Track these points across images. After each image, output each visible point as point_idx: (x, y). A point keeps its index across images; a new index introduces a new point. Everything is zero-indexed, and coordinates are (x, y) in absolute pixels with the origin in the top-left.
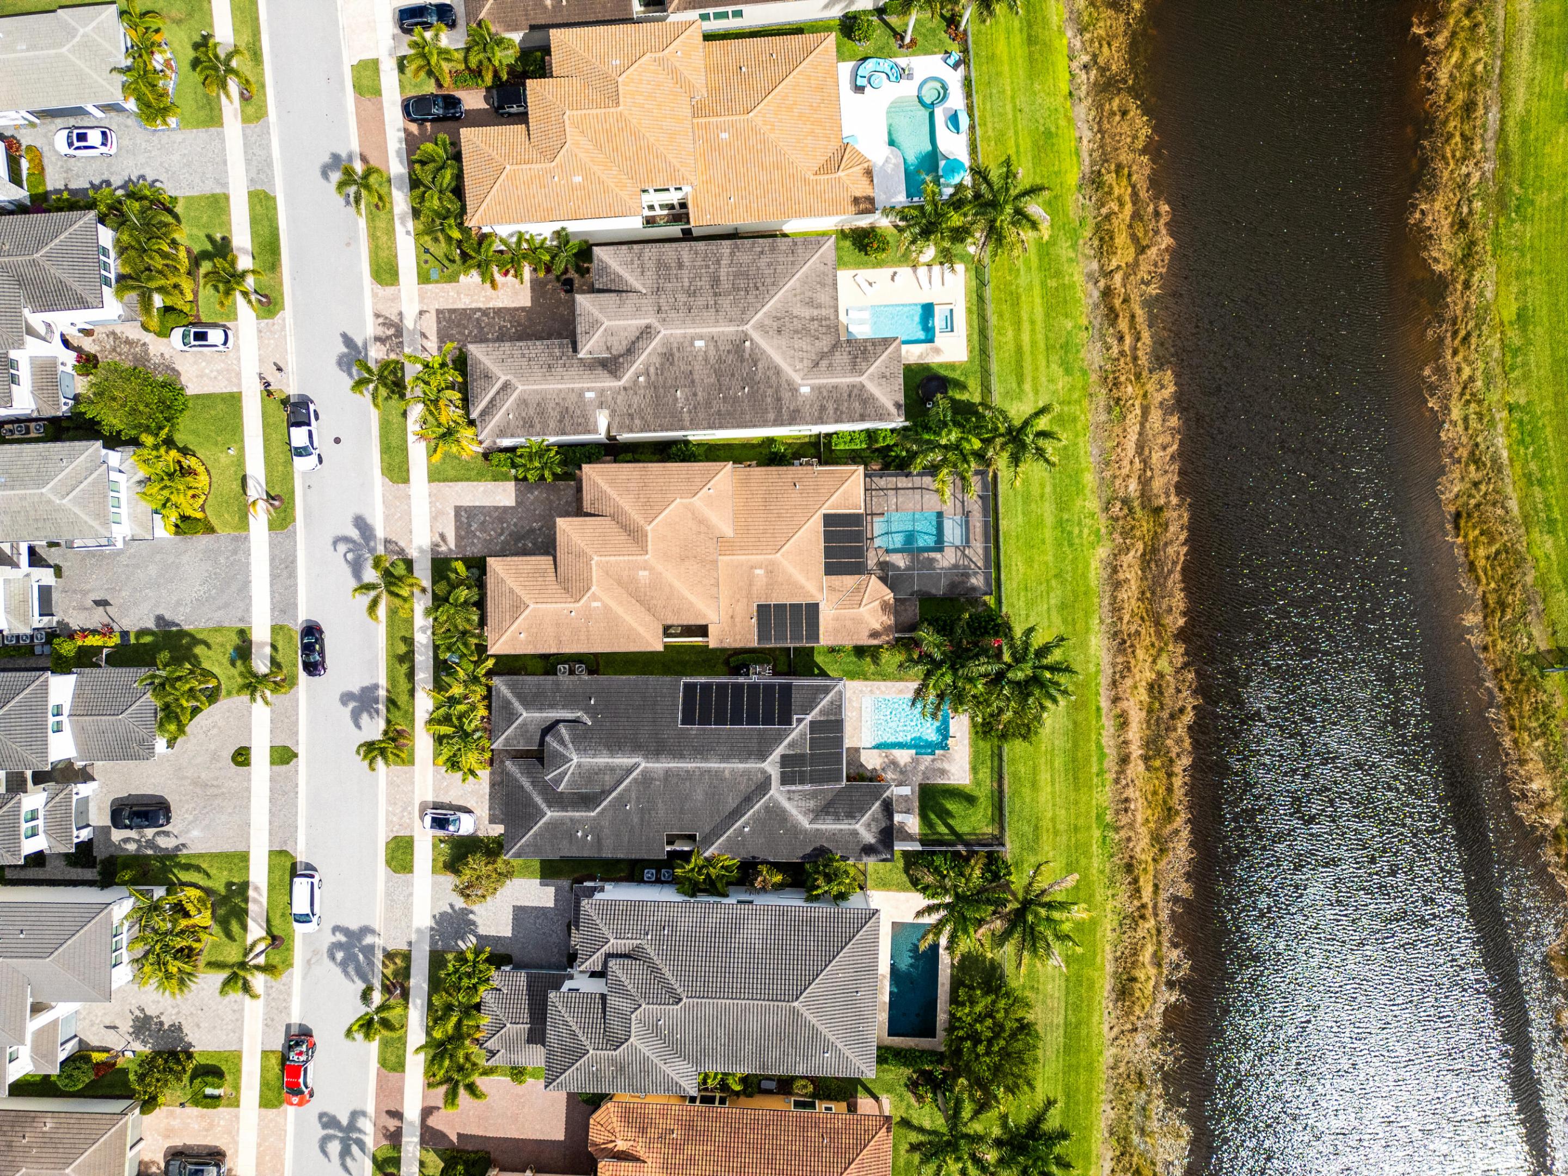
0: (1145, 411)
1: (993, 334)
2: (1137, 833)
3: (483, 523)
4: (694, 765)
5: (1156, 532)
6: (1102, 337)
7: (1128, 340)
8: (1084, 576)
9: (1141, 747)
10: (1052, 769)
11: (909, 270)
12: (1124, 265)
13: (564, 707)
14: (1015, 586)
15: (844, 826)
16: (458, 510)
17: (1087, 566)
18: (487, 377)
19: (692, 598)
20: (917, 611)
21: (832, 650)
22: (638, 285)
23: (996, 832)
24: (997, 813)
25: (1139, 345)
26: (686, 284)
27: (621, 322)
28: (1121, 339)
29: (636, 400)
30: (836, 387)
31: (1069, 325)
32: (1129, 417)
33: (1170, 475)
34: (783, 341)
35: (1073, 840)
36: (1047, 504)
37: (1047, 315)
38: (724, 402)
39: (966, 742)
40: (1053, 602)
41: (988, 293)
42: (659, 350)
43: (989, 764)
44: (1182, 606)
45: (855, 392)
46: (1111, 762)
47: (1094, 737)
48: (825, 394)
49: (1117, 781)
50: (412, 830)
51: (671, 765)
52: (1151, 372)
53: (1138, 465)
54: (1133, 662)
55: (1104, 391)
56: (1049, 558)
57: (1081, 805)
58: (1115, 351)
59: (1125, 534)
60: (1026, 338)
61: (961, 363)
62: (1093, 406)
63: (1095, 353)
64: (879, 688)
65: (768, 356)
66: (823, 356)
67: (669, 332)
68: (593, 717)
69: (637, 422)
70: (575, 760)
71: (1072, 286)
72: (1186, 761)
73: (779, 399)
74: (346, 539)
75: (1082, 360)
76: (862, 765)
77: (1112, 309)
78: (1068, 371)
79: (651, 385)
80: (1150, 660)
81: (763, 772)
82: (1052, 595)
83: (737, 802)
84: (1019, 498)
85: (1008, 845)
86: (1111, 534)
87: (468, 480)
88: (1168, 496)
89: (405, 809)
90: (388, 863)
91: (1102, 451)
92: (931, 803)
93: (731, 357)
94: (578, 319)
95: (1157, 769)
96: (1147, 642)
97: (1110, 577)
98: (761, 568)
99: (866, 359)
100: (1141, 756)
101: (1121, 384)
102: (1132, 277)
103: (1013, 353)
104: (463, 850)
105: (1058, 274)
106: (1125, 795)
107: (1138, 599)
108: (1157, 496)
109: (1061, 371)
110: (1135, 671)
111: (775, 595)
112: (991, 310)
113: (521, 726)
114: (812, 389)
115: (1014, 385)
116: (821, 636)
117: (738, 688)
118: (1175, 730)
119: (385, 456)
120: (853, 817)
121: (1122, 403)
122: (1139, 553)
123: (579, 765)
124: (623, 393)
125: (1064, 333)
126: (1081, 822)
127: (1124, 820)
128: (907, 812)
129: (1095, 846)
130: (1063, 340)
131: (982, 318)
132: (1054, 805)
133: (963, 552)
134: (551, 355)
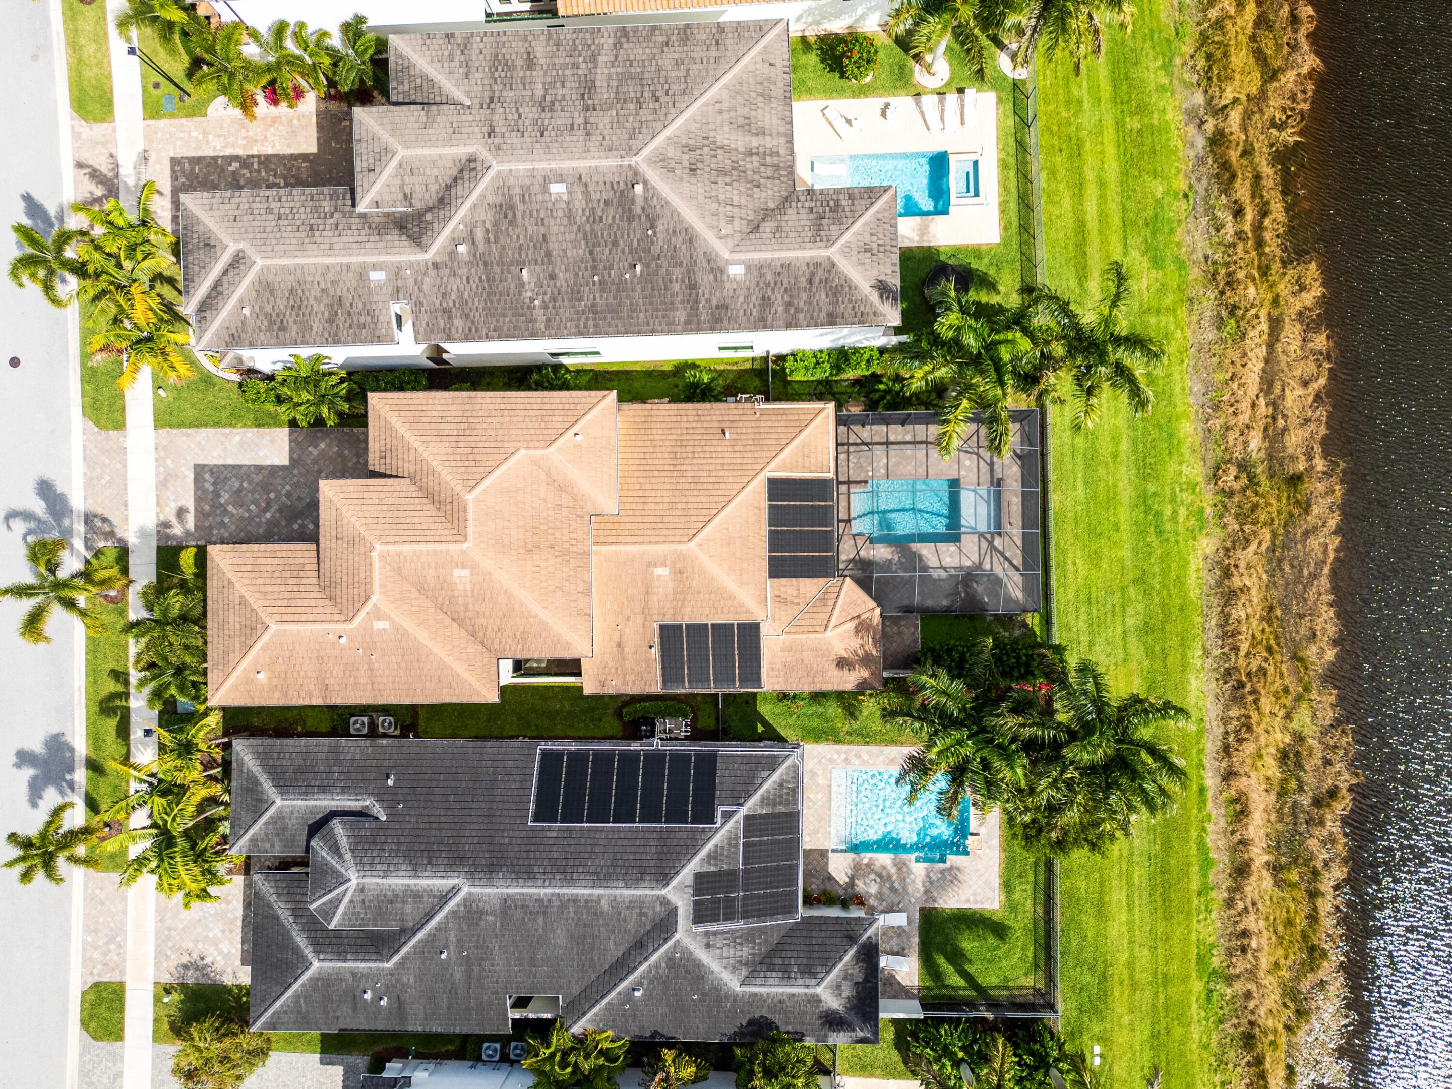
0: (1276, 324)
1: (1041, 204)
2: (1259, 986)
3: (239, 490)
4: (549, 891)
5: (1291, 515)
6: (1210, 210)
7: (1250, 215)
8: (1180, 581)
9: (1268, 850)
10: (1130, 884)
11: (910, 101)
12: (1243, 98)
13: (344, 790)
14: (1071, 596)
15: (797, 989)
16: (199, 470)
17: (1184, 565)
18: (209, 246)
19: (545, 615)
20: (918, 634)
21: (784, 696)
22: (459, 95)
23: (1041, 985)
24: (1042, 955)
25: (1267, 222)
26: (539, 92)
27: (427, 151)
28: (1238, 213)
29: (454, 285)
30: (787, 266)
31: (1158, 188)
32: (1251, 334)
33: (1313, 426)
34: (699, 188)
35: (1162, 997)
36: (1123, 469)
37: (1125, 173)
38: (603, 291)
39: (996, 842)
40: (1130, 622)
41: (1033, 137)
42: (491, 199)
43: (1031, 877)
44: (1332, 630)
45: (820, 274)
46: (1219, 874)
47: (1194, 834)
48: (769, 277)
49: (1229, 903)
50: (123, 972)
51: (511, 891)
52: (1284, 264)
53: (1263, 409)
54: (1255, 717)
55: (1211, 295)
56: (1126, 553)
57: (1175, 941)
58: (1230, 230)
59: (1242, 517)
60: (1091, 208)
61: (990, 247)
62: (1195, 318)
63: (1197, 235)
64: (858, 756)
65: (674, 212)
66: (766, 214)
67: (505, 167)
68: (390, 808)
69: (458, 322)
70: (354, 882)
71: (1163, 129)
72: (1338, 873)
73: (693, 287)
74: (27, 516)
75: (1178, 245)
76: (830, 878)
77: (1225, 166)
78: (1157, 262)
79: (479, 259)
80: (1282, 713)
81: (665, 902)
82: (1130, 611)
83: (623, 948)
84: (1080, 461)
85: (1060, 1007)
86: (1221, 517)
87: (217, 424)
88: (1310, 458)
89: (111, 940)
90: (85, 1024)
91: (1209, 386)
92: (938, 939)
93: (611, 211)
94: (356, 147)
95: (1293, 886)
96: (1277, 686)
97: (1219, 584)
98: (663, 565)
99: (838, 221)
100: (1268, 863)
101: (1238, 282)
102: (1257, 117)
103: (1071, 233)
104: (201, 1006)
105: (1142, 109)
106: (1241, 926)
107: (1263, 619)
108: (1293, 459)
109: (1146, 263)
110: (1259, 730)
111: (688, 610)
112: (1037, 164)
113: (274, 821)
114: (748, 268)
115: (1073, 283)
116: (764, 677)
117: (630, 759)
118: (1322, 823)
119: (87, 387)
120: (813, 975)
121: (1240, 312)
122: (1264, 547)
123: (361, 889)
124: (432, 272)
125: (1150, 201)
126: (1174, 968)
127: (1241, 965)
128: (901, 953)
129: (1195, 1006)
130: (1150, 212)
131: (1024, 176)
132: (1131, 942)
133: (991, 543)
134: (315, 210)
